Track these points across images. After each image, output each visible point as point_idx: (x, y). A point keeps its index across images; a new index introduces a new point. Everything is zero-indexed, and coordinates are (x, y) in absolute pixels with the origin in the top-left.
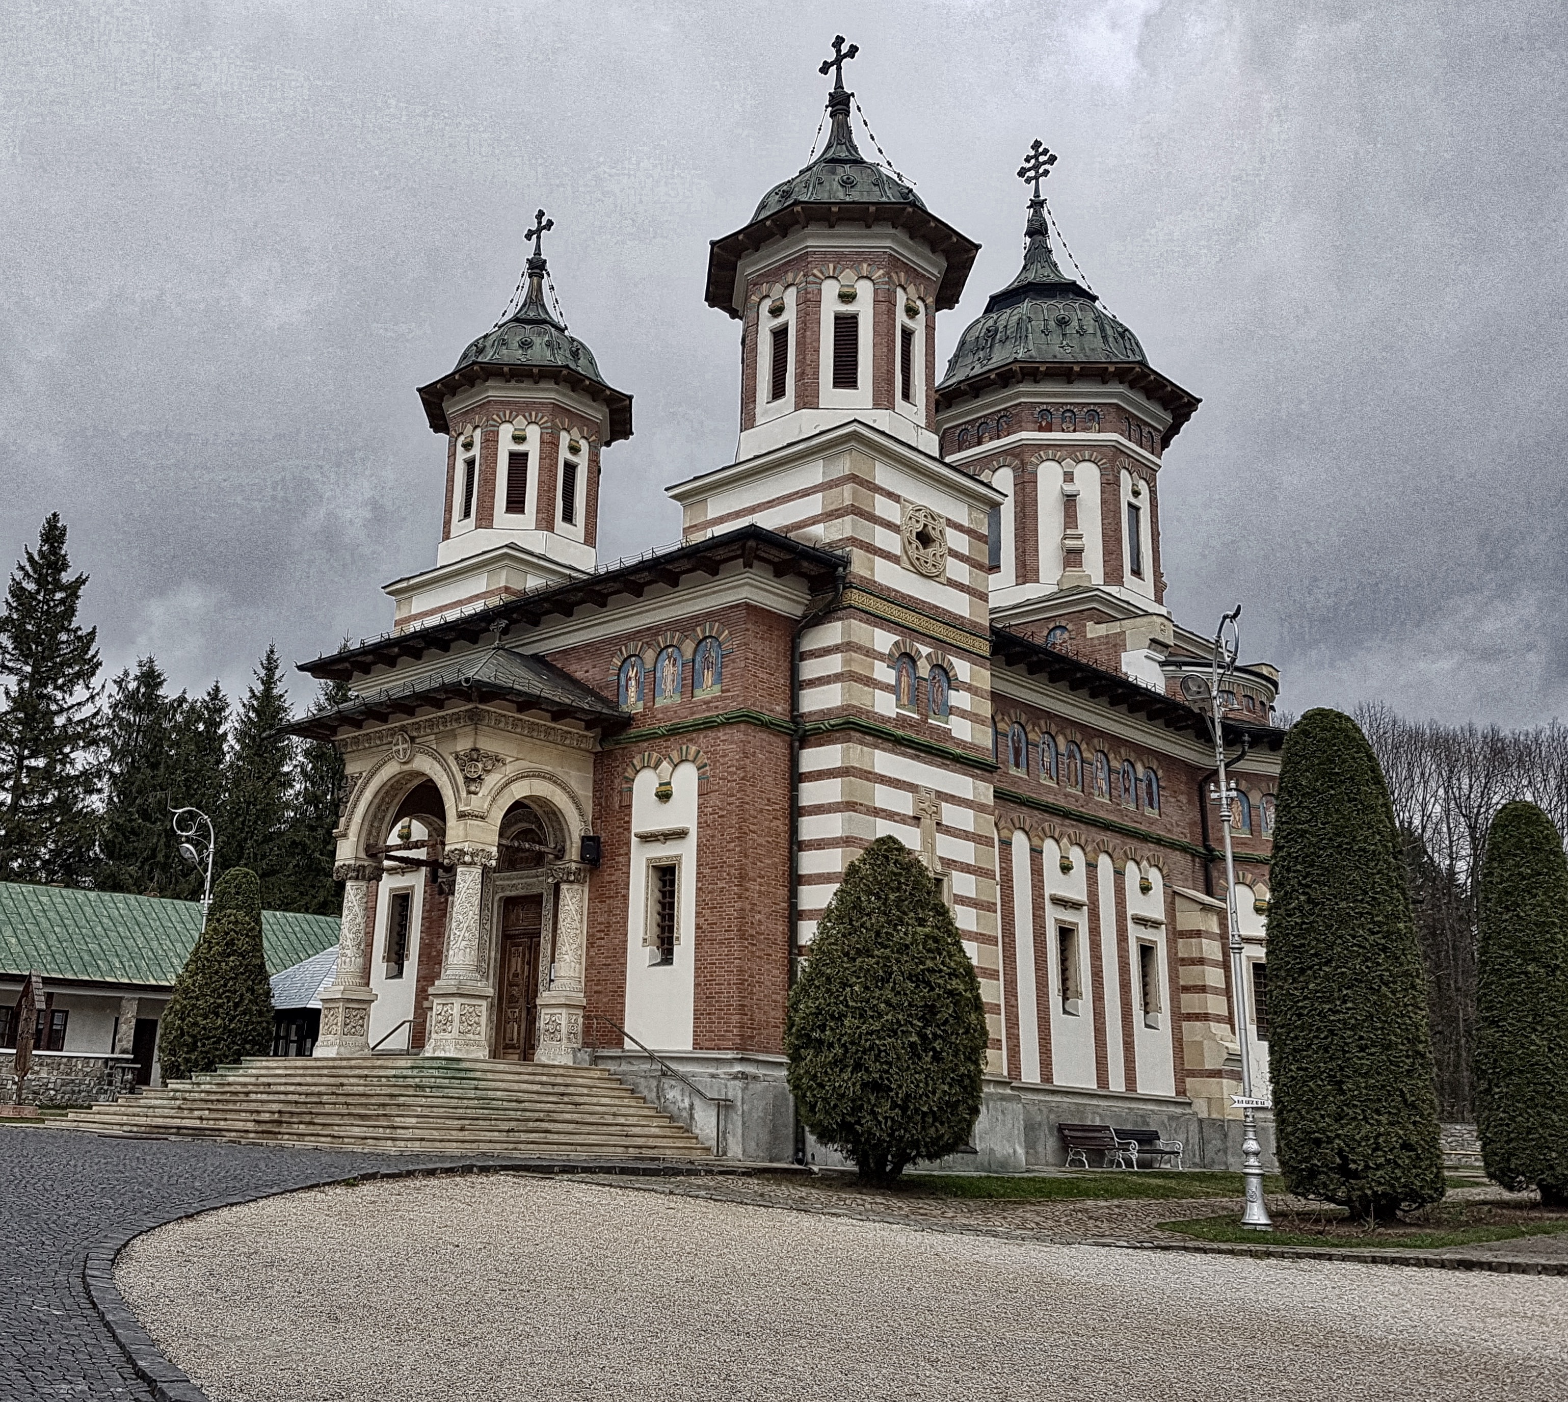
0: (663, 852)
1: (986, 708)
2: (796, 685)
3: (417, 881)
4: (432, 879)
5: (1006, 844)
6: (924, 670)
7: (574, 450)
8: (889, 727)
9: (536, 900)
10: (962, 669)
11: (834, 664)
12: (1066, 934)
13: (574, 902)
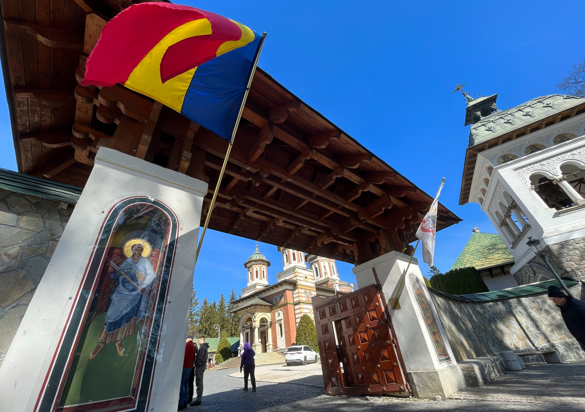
0: (280, 322)
2: (293, 298)
3: (249, 330)
4: (251, 330)
6: (308, 294)
7: (264, 269)
8: (305, 302)
9: (265, 331)
10: (313, 293)
11: (297, 295)
13: (270, 331)
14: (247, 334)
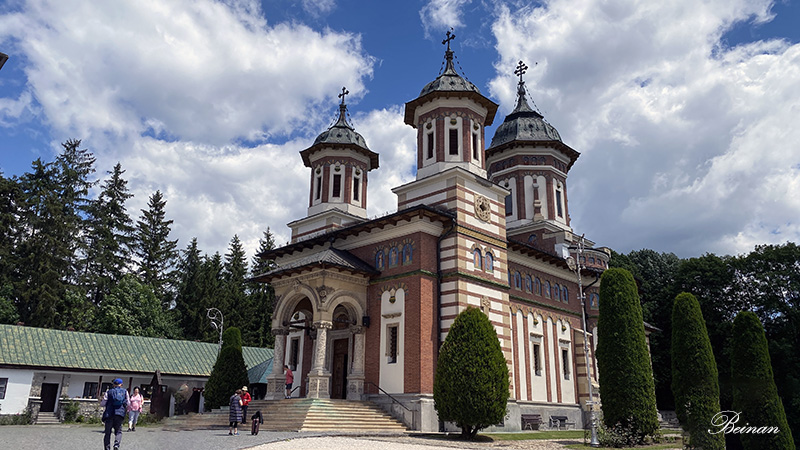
0: (392, 321)
1: (506, 267)
2: (439, 260)
3: (301, 334)
4: (307, 334)
5: (514, 315)
6: (484, 254)
7: (358, 174)
8: (472, 275)
9: (347, 340)
10: (497, 253)
11: (451, 253)
12: (536, 348)
13: (360, 341)
14: (295, 342)
